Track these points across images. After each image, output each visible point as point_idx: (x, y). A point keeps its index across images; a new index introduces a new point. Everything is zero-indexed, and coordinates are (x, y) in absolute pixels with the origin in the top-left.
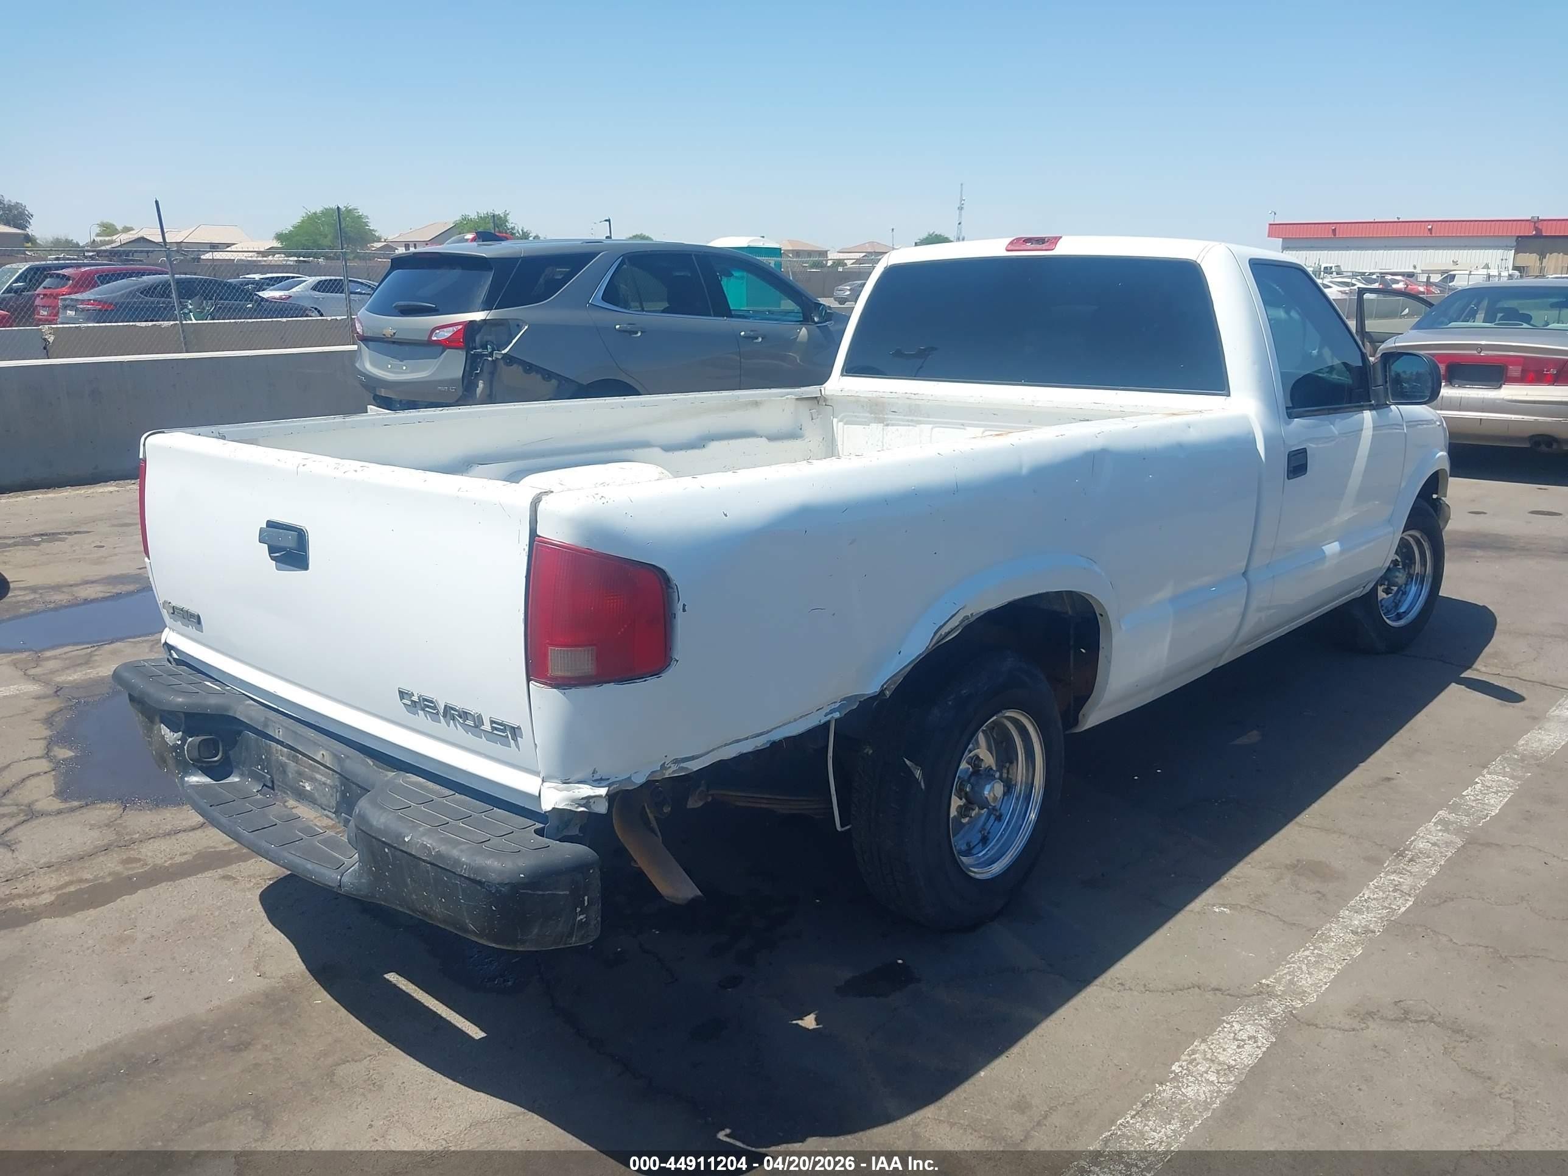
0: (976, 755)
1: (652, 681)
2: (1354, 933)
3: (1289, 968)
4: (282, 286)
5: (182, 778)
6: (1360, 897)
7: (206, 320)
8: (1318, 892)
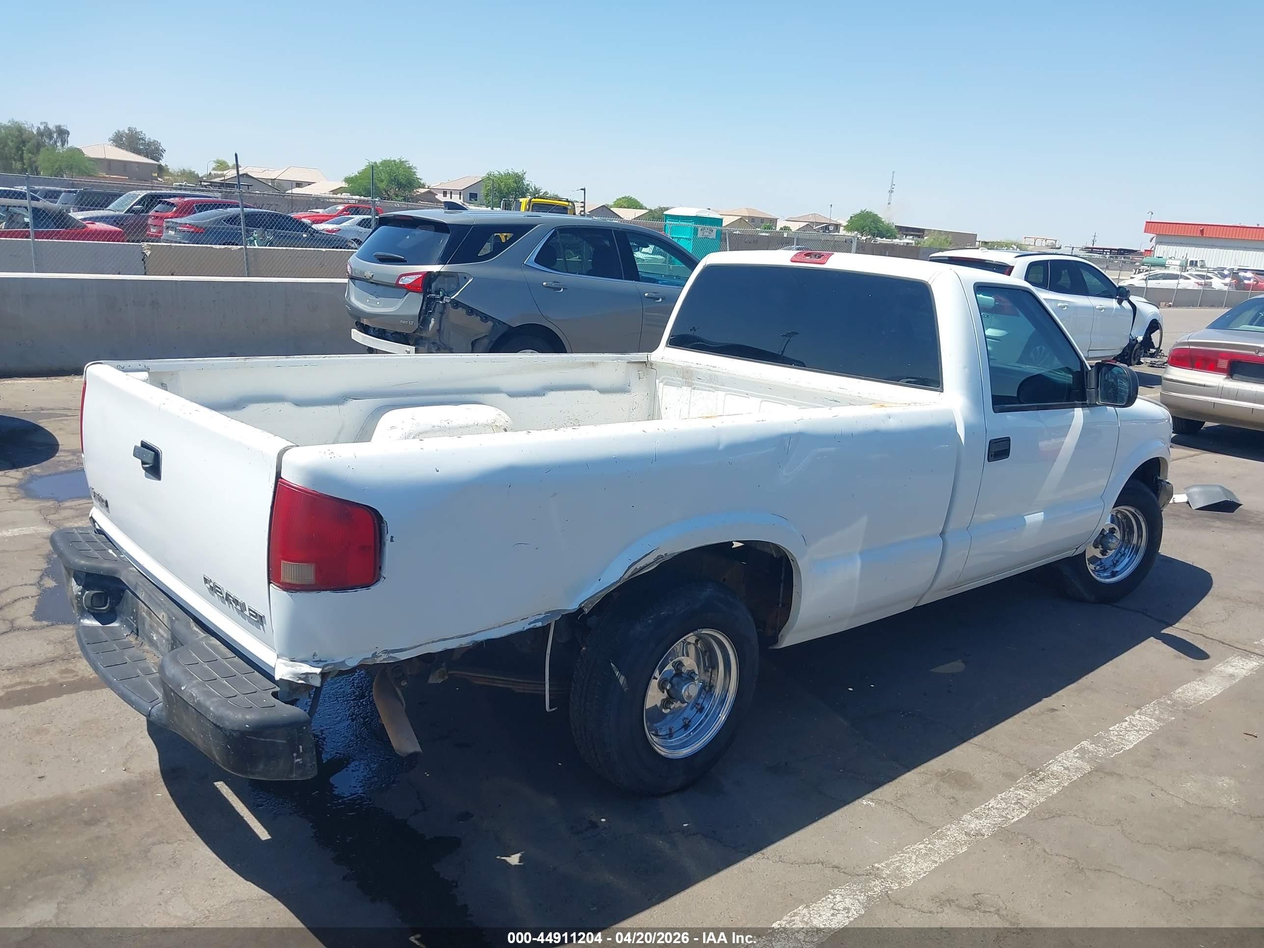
0: (680, 661)
1: (362, 592)
2: (967, 834)
3: (901, 857)
4: (333, 221)
5: (80, 620)
6: (986, 806)
7: (266, 246)
8: (953, 798)
